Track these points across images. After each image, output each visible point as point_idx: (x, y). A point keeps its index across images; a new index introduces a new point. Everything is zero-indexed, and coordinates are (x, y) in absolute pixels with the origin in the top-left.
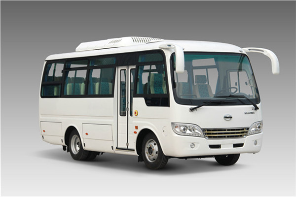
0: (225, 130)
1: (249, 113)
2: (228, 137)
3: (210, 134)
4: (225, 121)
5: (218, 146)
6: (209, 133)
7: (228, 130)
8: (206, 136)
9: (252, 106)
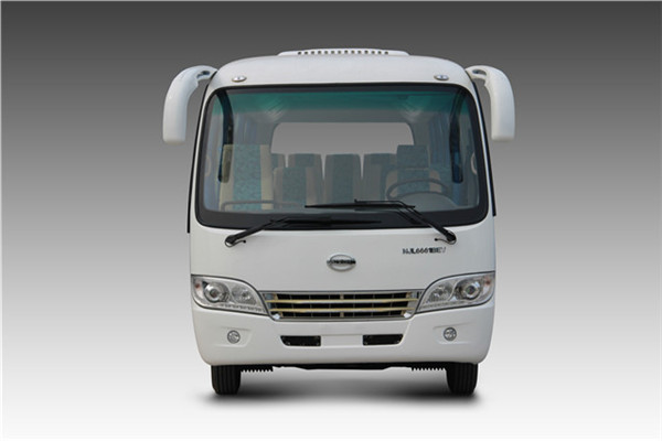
0: (337, 297)
1: (422, 251)
2: (348, 315)
3: (289, 306)
4: (335, 273)
5: (313, 341)
6: (284, 304)
7: (347, 297)
8: (273, 313)
9: (433, 231)
